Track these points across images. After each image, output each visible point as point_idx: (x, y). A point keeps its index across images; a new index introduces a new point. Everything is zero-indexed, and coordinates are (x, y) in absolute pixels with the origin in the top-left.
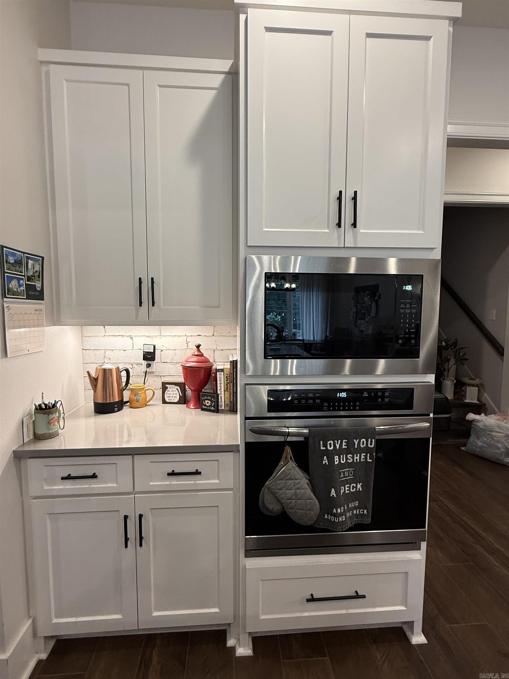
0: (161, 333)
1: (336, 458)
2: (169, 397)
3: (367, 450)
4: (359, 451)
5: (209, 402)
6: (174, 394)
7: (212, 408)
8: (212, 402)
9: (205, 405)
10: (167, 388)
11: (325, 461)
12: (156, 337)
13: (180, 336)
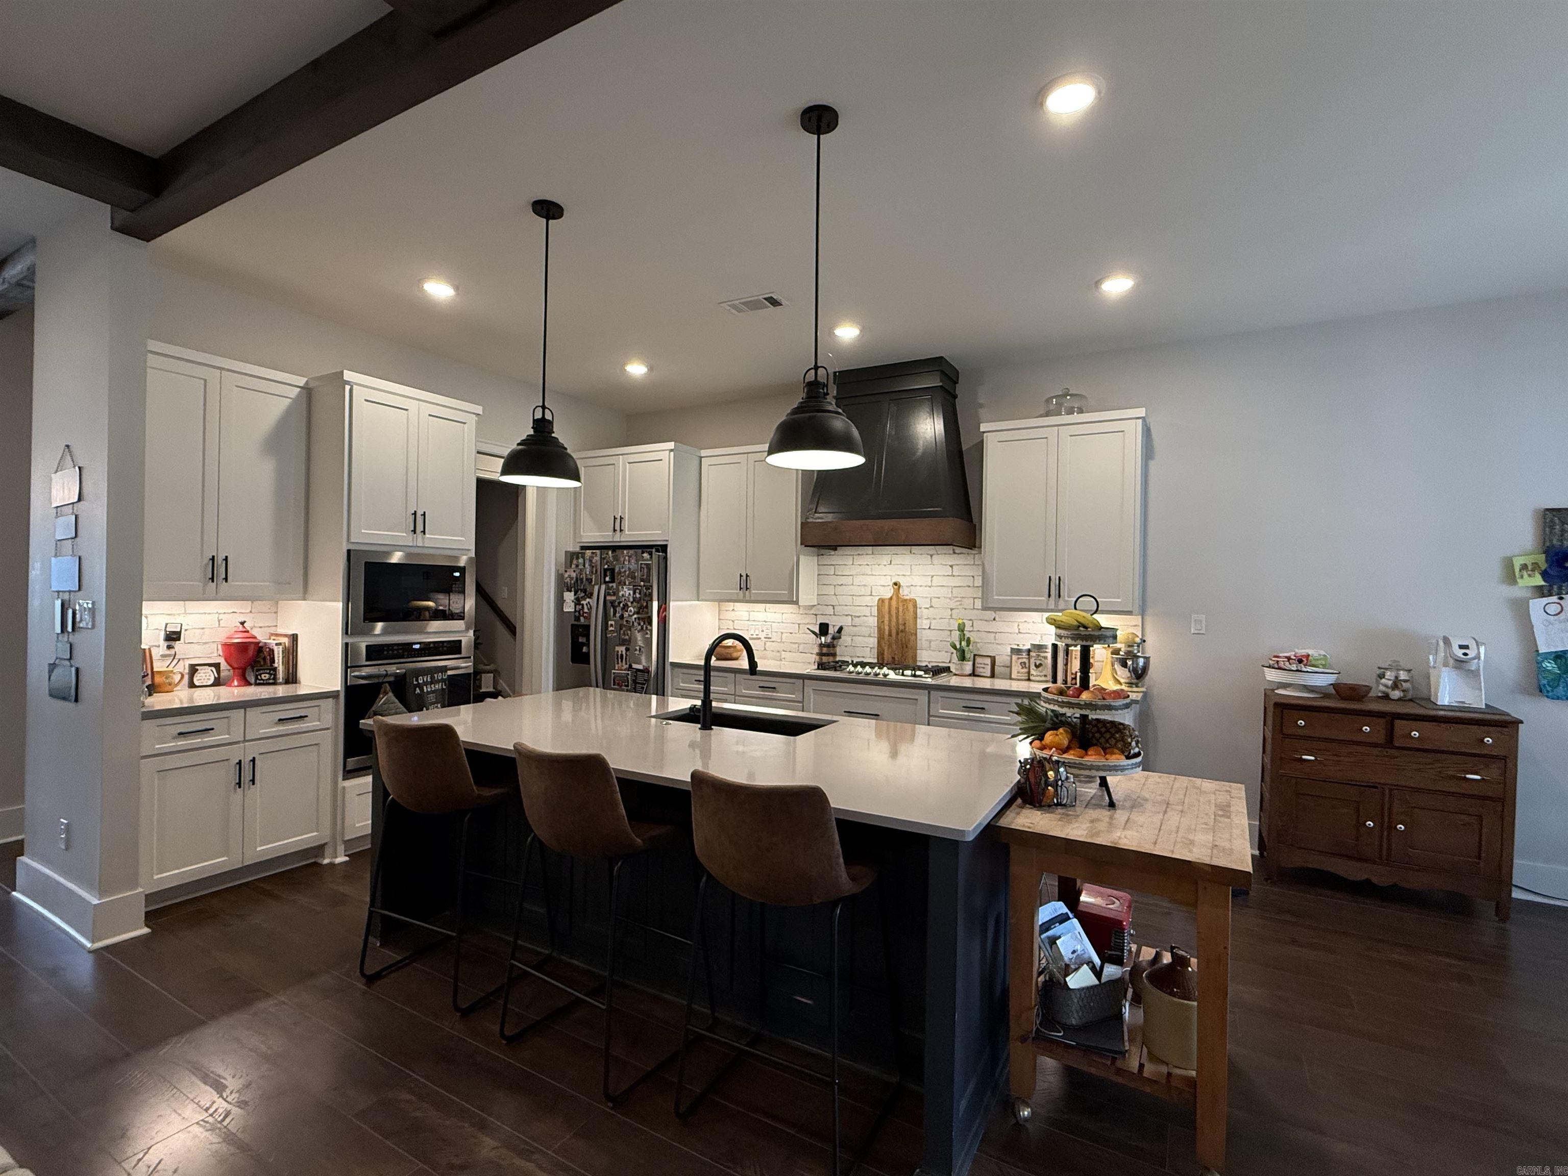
0: (185, 611)
1: (425, 688)
2: (198, 680)
3: (443, 680)
4: (438, 681)
5: (267, 676)
6: (205, 676)
7: (271, 681)
8: (271, 674)
9: (262, 679)
10: (197, 670)
11: (418, 691)
12: (179, 614)
13: (210, 614)
